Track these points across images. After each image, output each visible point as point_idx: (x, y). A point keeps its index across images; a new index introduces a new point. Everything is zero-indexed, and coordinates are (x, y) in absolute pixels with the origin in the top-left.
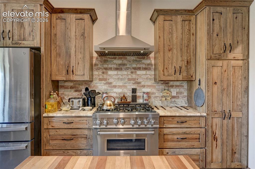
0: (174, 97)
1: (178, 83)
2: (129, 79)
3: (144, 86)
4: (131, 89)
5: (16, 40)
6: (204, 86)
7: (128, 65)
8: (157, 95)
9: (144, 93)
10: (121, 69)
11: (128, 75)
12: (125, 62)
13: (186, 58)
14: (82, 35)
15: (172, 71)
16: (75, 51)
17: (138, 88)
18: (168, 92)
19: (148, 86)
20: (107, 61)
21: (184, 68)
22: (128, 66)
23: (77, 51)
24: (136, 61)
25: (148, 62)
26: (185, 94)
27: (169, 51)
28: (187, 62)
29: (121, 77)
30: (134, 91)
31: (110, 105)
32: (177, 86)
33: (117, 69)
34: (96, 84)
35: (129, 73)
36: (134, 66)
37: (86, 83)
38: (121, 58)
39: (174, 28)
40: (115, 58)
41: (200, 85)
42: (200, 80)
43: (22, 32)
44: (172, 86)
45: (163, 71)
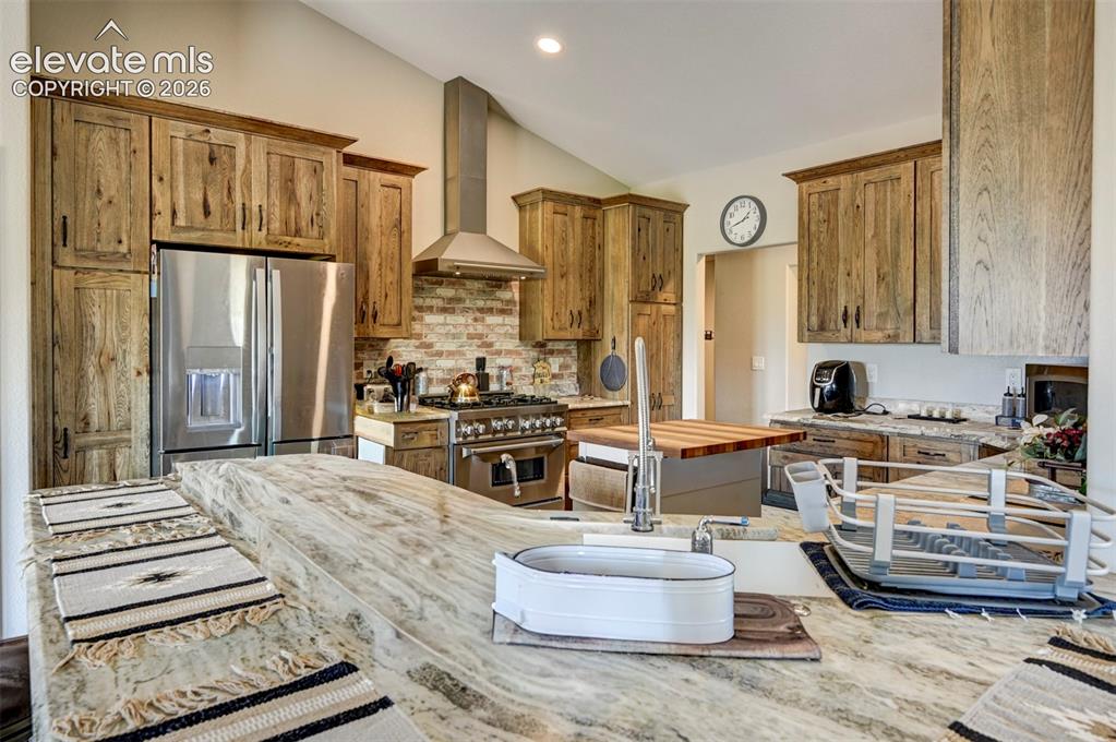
0: (554, 376)
1: (561, 346)
2: (470, 337)
3: (499, 353)
4: (475, 361)
5: (277, 232)
6: (625, 351)
7: (468, 301)
8: (524, 372)
9: (503, 368)
10: (452, 311)
11: (467, 326)
12: (462, 293)
13: (588, 293)
14: (396, 226)
15: (566, 319)
16: (380, 265)
17: (488, 358)
18: (545, 365)
19: (509, 352)
20: (423, 289)
21: (585, 313)
22: (468, 304)
23: (384, 264)
24: (484, 292)
25: (506, 295)
26: (574, 369)
27: (562, 277)
28: (590, 302)
29: (453, 331)
30: (481, 363)
31: (472, 395)
32: (560, 352)
33: (444, 310)
34: (397, 347)
35: (470, 321)
36: (480, 304)
37: (373, 346)
38: (454, 284)
39: (570, 229)
40: (441, 283)
41: (614, 348)
42: (614, 340)
43: (293, 214)
44: (552, 352)
45: (552, 320)
